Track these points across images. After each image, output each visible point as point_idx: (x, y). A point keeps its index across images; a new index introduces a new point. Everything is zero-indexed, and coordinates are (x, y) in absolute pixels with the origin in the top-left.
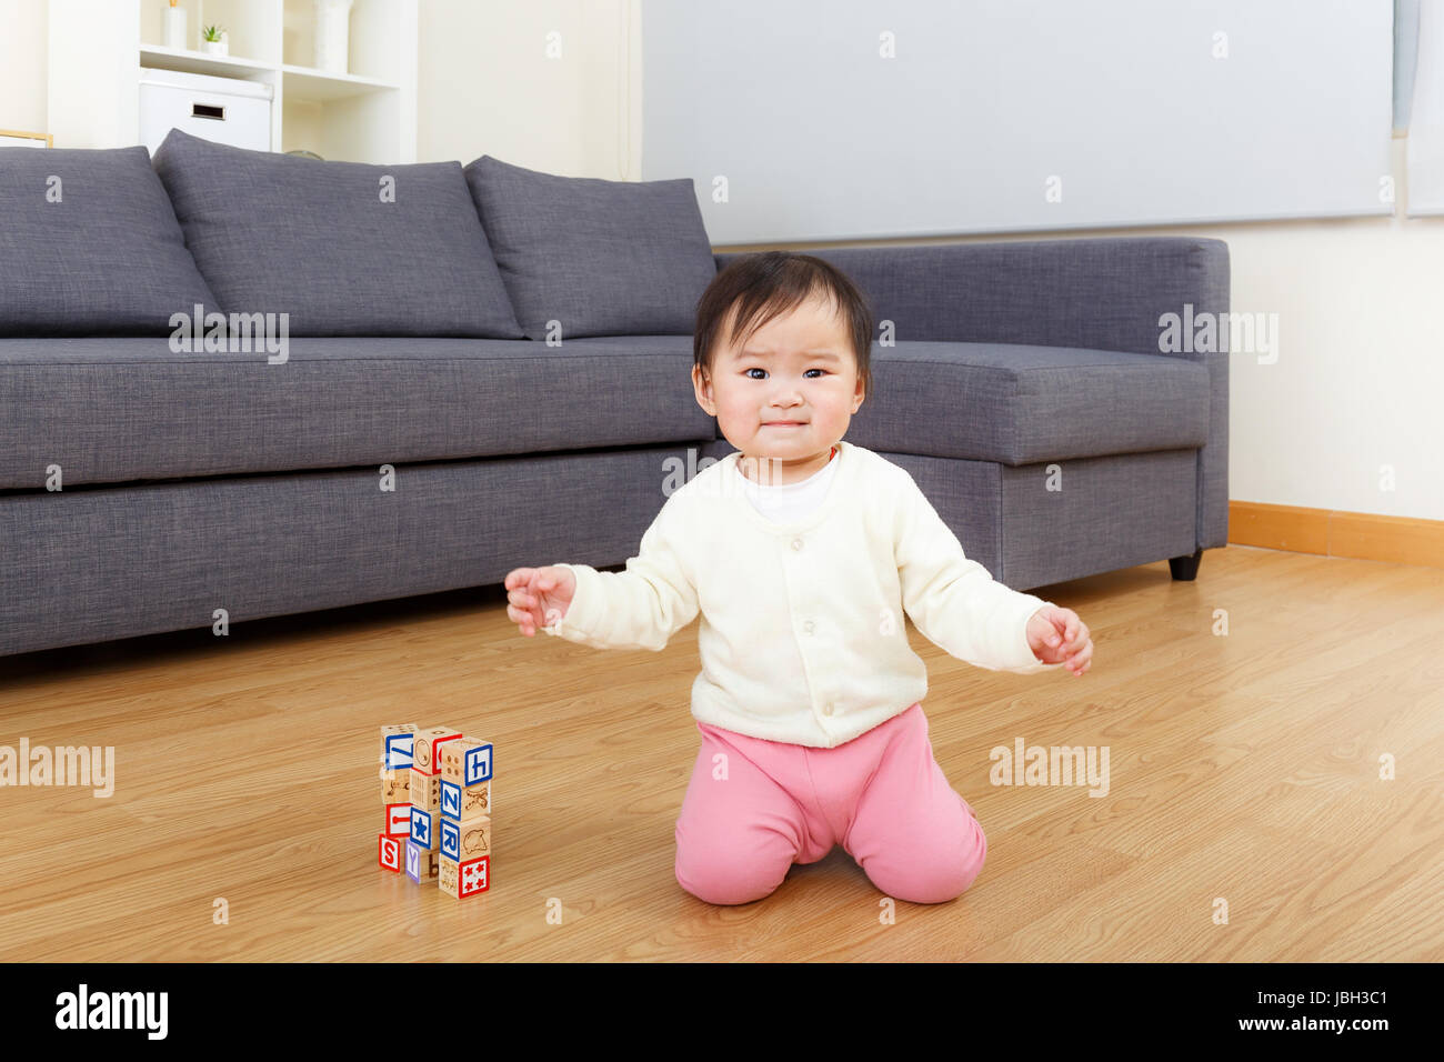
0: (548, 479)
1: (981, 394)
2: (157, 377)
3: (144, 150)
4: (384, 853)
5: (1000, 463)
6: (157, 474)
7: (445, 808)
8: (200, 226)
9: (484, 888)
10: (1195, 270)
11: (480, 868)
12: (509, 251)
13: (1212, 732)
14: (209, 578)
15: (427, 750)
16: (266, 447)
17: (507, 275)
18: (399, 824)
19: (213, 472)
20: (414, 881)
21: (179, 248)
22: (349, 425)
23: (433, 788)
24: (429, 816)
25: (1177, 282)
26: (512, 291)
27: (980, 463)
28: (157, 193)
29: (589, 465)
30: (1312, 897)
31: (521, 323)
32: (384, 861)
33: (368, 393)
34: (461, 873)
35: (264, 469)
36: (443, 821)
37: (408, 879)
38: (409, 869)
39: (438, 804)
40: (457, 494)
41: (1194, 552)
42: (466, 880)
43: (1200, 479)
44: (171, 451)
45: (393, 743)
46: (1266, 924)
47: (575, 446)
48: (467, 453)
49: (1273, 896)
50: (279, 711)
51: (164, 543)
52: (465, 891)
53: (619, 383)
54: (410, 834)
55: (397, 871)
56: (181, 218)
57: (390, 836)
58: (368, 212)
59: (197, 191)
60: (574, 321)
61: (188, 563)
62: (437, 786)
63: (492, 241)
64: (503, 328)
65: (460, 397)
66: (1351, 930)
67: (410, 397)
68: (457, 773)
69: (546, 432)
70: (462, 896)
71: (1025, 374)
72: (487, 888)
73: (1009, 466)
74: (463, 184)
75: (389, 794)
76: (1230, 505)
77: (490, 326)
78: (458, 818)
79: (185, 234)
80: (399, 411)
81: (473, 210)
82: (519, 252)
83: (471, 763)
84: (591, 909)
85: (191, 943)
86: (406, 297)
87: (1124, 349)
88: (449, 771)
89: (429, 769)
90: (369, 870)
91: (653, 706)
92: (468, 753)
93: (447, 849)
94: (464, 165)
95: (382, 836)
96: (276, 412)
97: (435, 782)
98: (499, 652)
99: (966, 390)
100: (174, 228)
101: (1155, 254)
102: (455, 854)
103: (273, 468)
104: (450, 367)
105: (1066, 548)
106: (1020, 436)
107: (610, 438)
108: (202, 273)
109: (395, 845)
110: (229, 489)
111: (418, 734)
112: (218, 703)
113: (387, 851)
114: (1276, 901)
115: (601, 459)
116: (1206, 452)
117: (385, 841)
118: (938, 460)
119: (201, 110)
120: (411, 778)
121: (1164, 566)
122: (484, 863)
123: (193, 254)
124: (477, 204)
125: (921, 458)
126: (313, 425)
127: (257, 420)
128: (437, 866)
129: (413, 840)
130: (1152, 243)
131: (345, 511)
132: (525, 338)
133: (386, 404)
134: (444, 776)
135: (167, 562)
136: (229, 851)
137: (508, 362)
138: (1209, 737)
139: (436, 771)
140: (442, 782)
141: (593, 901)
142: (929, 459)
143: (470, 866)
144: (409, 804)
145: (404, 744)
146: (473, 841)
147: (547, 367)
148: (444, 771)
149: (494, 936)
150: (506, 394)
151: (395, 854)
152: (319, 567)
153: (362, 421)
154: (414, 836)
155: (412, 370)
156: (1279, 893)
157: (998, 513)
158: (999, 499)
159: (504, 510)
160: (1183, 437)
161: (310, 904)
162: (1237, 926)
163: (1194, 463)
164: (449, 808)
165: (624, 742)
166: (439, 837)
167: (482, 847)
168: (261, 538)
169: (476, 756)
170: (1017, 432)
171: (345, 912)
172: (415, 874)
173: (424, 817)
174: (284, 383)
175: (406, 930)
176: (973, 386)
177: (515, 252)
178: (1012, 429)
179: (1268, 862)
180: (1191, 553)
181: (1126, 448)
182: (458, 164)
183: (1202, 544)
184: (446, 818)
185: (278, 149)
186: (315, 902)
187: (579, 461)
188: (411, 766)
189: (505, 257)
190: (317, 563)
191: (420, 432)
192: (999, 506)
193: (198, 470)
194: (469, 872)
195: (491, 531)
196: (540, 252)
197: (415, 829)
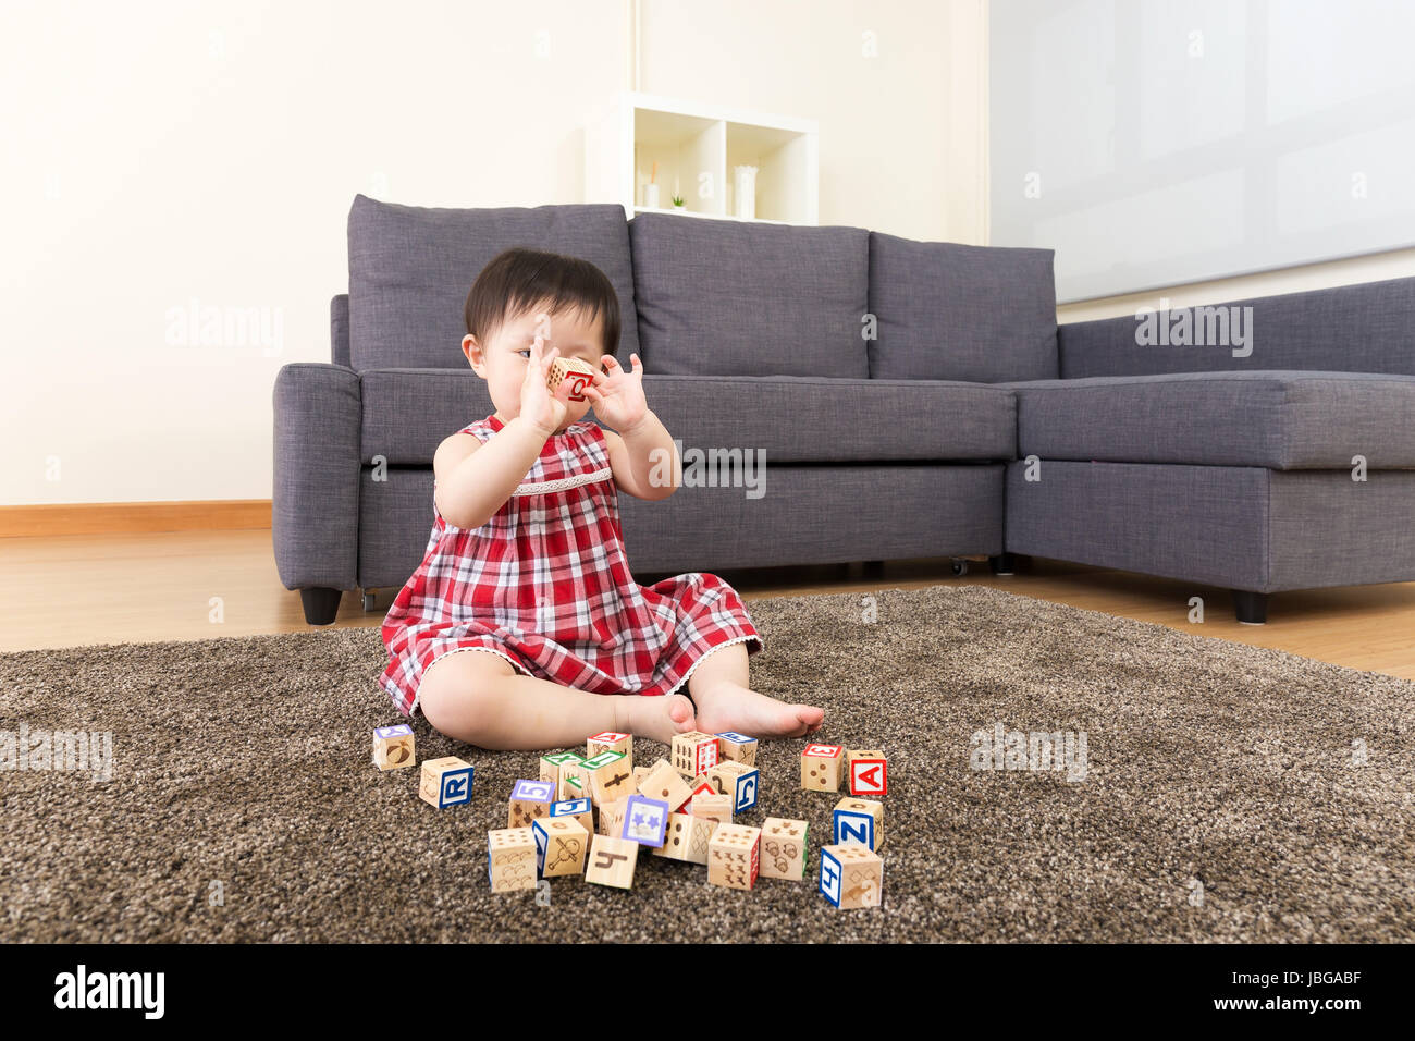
0: (867, 484)
1: (1249, 405)
5: (1266, 467)
27: (1249, 469)
40: (789, 491)
47: (889, 458)
48: (795, 458)
53: (926, 409)
65: (788, 413)
71: (1297, 384)
73: (1278, 471)
99: (1235, 402)
106: (1290, 441)
107: (919, 451)
118: (1208, 468)
125: (1192, 467)
133: (727, 415)
142: (1199, 468)
150: (827, 412)
152: (678, 539)
157: (1265, 515)
158: (1266, 502)
159: (828, 505)
170: (1286, 438)
176: (1243, 397)
178: (1279, 436)
190: (675, 535)
192: (1265, 509)
195: (818, 523)
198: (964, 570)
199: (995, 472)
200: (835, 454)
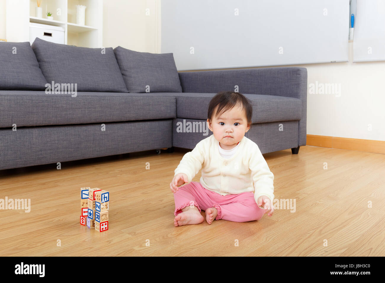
0: (133, 128)
2: (28, 100)
3: (29, 43)
4: (81, 221)
6: (28, 125)
7: (97, 209)
8: (44, 63)
9: (107, 229)
10: (298, 75)
11: (106, 224)
12: (125, 71)
13: (299, 190)
14: (43, 152)
15: (92, 194)
16: (57, 118)
17: (124, 77)
18: (85, 213)
19: (43, 125)
20: (89, 228)
21: (38, 68)
22: (80, 113)
23: (94, 203)
24: (92, 211)
25: (294, 78)
26: (125, 81)
28: (32, 54)
29: (143, 124)
30: (321, 231)
31: (128, 89)
32: (81, 223)
33: (85, 105)
34: (100, 225)
35: (57, 124)
36: (96, 212)
37: (87, 227)
38: (88, 225)
39: (95, 208)
40: (109, 131)
41: (298, 147)
42: (102, 227)
43: (299, 128)
44: (32, 119)
45: (83, 192)
46: (309, 237)
48: (111, 121)
49: (311, 230)
50: (60, 186)
51: (31, 143)
52: (101, 230)
53: (151, 103)
54: (88, 216)
55: (85, 225)
56: (39, 61)
57: (82, 216)
58: (88, 60)
59: (43, 54)
60: (141, 88)
61: (37, 148)
62: (95, 203)
63: (121, 68)
64: (123, 90)
65: (109, 106)
66: (331, 238)
67: (96, 106)
68: (99, 199)
69: (132, 116)
70: (101, 231)
71: (254, 101)
72: (108, 229)
74: (113, 53)
75: (82, 205)
76: (307, 136)
77: (119, 89)
78: (100, 211)
79: (39, 65)
80: (93, 110)
81: (115, 60)
82: (127, 71)
83: (103, 197)
84: (134, 234)
85: (27, 244)
86: (97, 82)
87: (280, 95)
88: (97, 199)
89: (92, 199)
90: (78, 225)
91: (157, 184)
92: (102, 194)
93: (97, 219)
94: (113, 49)
95: (81, 216)
96: (60, 109)
97: (94, 202)
98: (119, 171)
100: (37, 63)
101: (288, 71)
102: (99, 220)
103: (59, 124)
104: (106, 99)
105: (264, 145)
107: (149, 117)
108: (43, 75)
109: (84, 218)
110: (48, 129)
111: (90, 189)
112: (44, 184)
113: (82, 220)
114: (312, 231)
115: (147, 123)
116: (301, 121)
117: (81, 217)
119: (46, 34)
120: (88, 201)
121: (290, 150)
122: (107, 223)
123: (41, 70)
124: (117, 58)
126: (70, 113)
127: (55, 111)
128: (95, 224)
129: (88, 217)
130: (288, 69)
131: (79, 135)
132: (129, 93)
133: (89, 108)
134: (96, 200)
135: (31, 148)
136: (41, 221)
137: (122, 97)
138: (298, 191)
139: (94, 199)
140: (96, 202)
141: (135, 233)
143: (103, 224)
144: (88, 208)
145: (86, 192)
146: (104, 217)
147: (132, 99)
148: (96, 199)
149: (108, 241)
150: (121, 106)
151: (84, 221)
152: (72, 150)
153: (83, 112)
154: (89, 216)
155: (96, 99)
156: (313, 230)
159: (121, 135)
160: (295, 118)
161: (61, 234)
162: (301, 238)
163: (298, 124)
164: (98, 209)
165: (148, 193)
166: (95, 216)
167: (106, 219)
168: (57, 142)
169: (104, 195)
171: (69, 236)
172: (89, 226)
173: (91, 211)
174: (62, 102)
175: (85, 240)
177: (126, 71)
179: (311, 222)
180: (297, 147)
181: (280, 120)
182: (112, 48)
183: (300, 145)
184: (97, 211)
185: (66, 44)
186: (62, 233)
187: (141, 123)
188: (88, 198)
189: (124, 72)
190: (71, 148)
191: (98, 115)
193: (39, 124)
194: (103, 225)
195: (118, 141)
196: (133, 71)
197: (89, 214)
198: (160, 152)
199: (169, 122)
200: (123, 119)
